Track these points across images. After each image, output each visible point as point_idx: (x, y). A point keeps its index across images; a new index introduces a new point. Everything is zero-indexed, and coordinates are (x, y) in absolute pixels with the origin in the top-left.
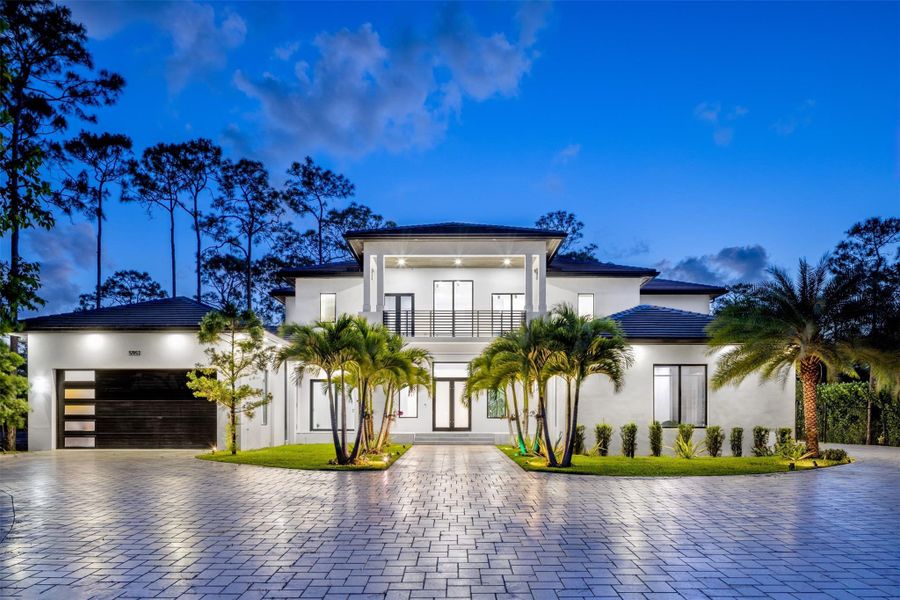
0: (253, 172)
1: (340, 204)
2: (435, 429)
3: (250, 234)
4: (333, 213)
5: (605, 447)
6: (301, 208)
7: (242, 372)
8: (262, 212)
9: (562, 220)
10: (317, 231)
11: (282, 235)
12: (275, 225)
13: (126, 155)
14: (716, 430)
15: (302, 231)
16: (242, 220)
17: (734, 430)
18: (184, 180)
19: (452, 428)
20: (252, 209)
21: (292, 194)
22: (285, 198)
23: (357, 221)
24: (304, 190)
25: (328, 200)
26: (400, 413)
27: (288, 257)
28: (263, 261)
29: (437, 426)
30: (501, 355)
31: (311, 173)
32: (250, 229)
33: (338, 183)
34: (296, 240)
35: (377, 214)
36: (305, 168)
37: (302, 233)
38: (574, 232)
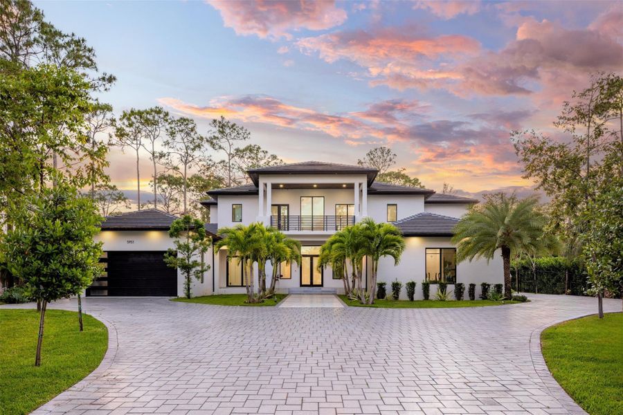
0: (187, 124)
1: (242, 145)
2: (301, 285)
3: (186, 163)
4: (237, 150)
5: (398, 295)
6: (217, 147)
7: (193, 253)
8: (193, 149)
9: (383, 153)
10: (227, 160)
11: (205, 164)
12: (201, 157)
13: (109, 115)
14: (460, 285)
15: (217, 161)
16: (181, 155)
17: (471, 285)
18: (145, 131)
19: (312, 285)
20: (187, 148)
21: (212, 139)
22: (207, 141)
23: (252, 155)
24: (220, 136)
25: (234, 142)
26: (281, 276)
27: (207, 176)
28: (192, 178)
29: (303, 284)
30: (337, 245)
31: (223, 125)
32: (186, 160)
33: (241, 132)
34: (213, 166)
35: (265, 150)
36: (220, 122)
37: (217, 162)
38: (390, 160)
